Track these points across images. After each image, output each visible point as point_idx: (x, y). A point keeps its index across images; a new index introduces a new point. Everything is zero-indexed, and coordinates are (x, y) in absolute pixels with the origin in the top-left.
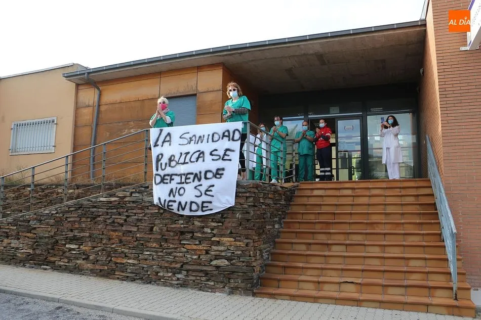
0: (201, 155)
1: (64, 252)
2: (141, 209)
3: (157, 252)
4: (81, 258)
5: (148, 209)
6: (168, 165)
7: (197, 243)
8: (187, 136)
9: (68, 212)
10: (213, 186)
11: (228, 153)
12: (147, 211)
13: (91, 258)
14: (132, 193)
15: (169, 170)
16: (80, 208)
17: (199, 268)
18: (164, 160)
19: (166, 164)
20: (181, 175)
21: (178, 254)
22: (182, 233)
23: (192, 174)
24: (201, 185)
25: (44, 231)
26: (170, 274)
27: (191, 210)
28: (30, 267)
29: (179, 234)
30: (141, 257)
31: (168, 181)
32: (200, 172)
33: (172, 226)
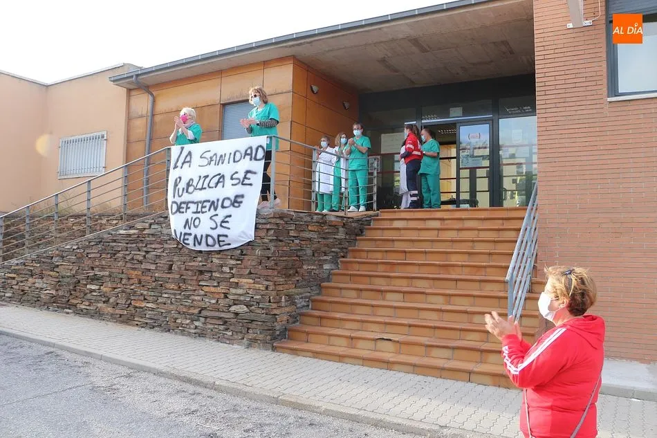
0: (221, 180)
1: (86, 294)
2: (160, 243)
3: (175, 294)
4: (101, 300)
5: (167, 243)
6: (185, 191)
7: (215, 284)
8: (208, 155)
9: (88, 247)
10: (230, 216)
11: (249, 175)
12: (166, 246)
13: (111, 300)
14: (151, 225)
15: (186, 197)
16: (101, 242)
17: (217, 314)
18: (182, 185)
19: (183, 189)
20: (197, 203)
21: (196, 298)
22: (201, 272)
23: (209, 201)
24: (217, 215)
25: (66, 269)
26: (188, 321)
27: (208, 245)
28: (54, 311)
29: (197, 274)
30: (160, 300)
31: (184, 210)
32: (218, 200)
33: (190, 264)
